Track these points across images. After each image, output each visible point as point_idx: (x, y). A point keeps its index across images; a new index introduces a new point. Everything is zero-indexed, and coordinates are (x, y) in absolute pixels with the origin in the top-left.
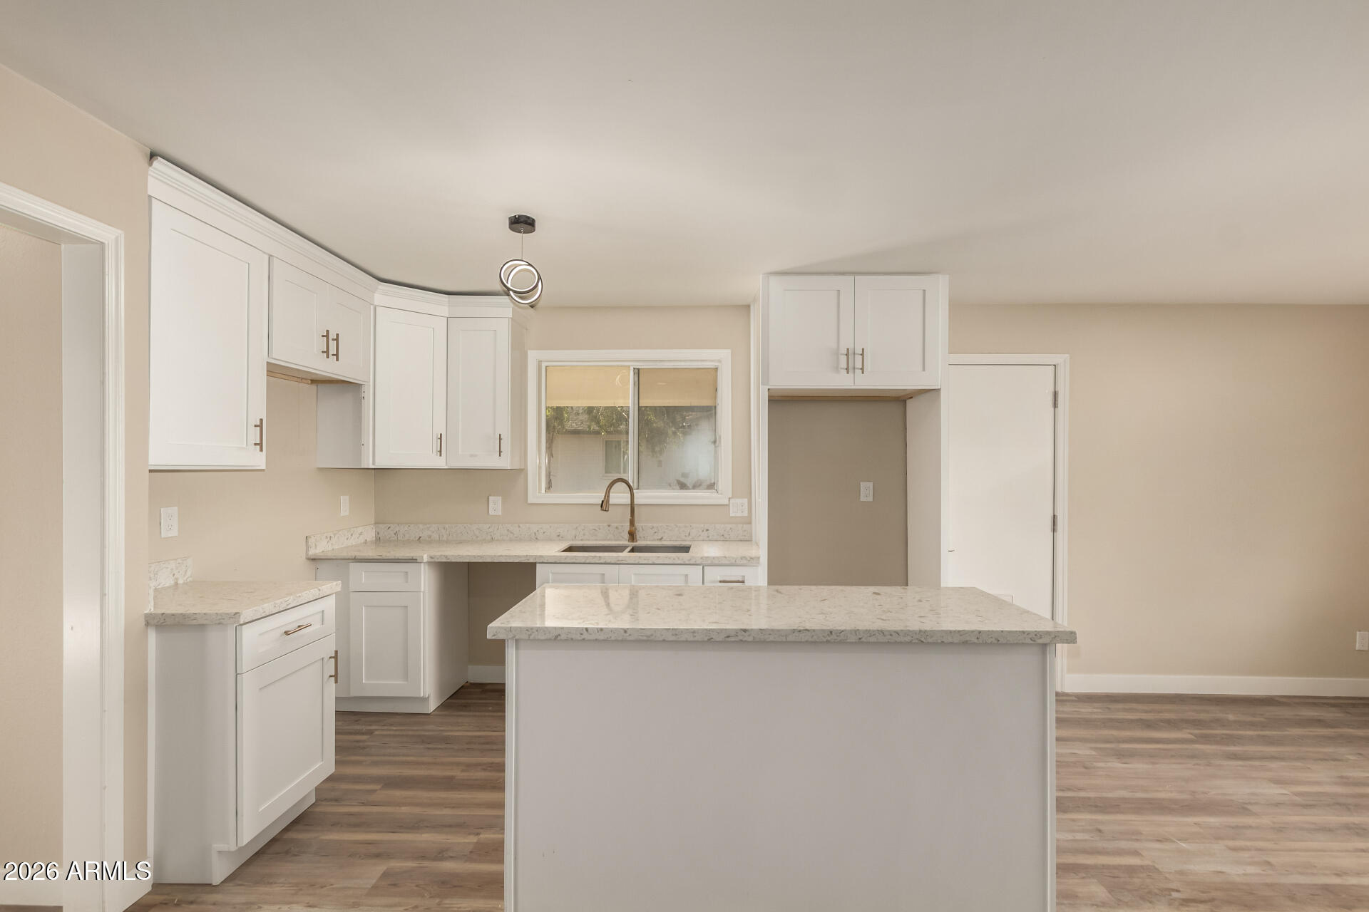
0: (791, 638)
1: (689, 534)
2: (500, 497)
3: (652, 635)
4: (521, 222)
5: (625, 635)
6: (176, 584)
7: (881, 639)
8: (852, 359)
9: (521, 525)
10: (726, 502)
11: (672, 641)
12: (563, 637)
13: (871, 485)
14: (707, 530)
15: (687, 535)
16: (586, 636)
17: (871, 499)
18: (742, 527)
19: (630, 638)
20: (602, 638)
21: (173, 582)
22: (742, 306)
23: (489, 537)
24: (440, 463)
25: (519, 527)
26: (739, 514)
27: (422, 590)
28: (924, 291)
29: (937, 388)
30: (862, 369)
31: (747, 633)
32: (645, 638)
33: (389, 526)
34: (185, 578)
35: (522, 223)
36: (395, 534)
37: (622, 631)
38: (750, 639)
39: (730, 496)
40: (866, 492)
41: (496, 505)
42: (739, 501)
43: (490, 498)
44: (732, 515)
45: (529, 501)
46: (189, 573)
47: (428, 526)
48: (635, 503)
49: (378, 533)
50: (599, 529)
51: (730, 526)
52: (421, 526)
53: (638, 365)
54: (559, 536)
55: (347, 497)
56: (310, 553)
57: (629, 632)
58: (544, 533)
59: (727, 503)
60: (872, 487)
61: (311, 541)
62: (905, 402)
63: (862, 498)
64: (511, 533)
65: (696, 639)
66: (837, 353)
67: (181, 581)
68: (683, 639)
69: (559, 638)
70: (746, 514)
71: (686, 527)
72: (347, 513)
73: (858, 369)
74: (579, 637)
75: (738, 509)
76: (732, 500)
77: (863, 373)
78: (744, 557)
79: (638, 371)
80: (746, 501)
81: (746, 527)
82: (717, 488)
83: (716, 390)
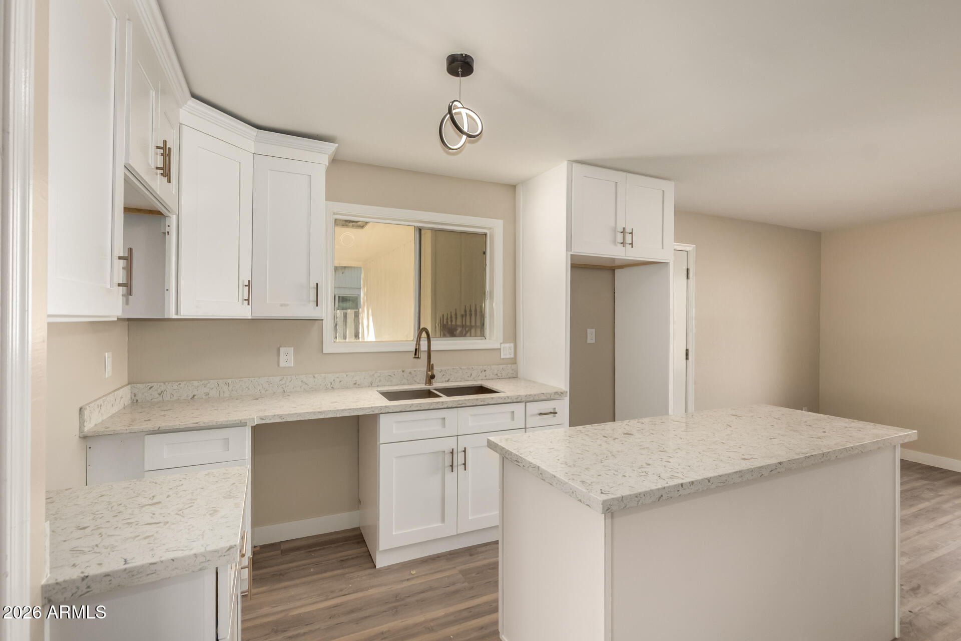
1: (471, 375)
2: (293, 348)
8: (626, 236)
9: (316, 376)
10: (498, 346)
13: (593, 330)
14: (485, 371)
15: (470, 375)
17: (593, 341)
18: (511, 367)
22: (509, 185)
23: (281, 390)
24: (244, 312)
25: (314, 377)
26: (508, 356)
28: (663, 191)
29: (667, 261)
30: (631, 244)
33: (151, 385)
36: (160, 394)
39: (502, 342)
40: (591, 336)
41: (288, 357)
42: (507, 345)
43: (281, 348)
44: (502, 357)
45: (324, 352)
47: (206, 382)
49: (135, 395)
51: (502, 366)
53: (420, 225)
54: (355, 384)
55: (110, 354)
56: (83, 430)
58: (340, 381)
59: (500, 347)
60: (595, 333)
61: (85, 413)
62: (614, 270)
63: (589, 341)
66: (616, 231)
70: (512, 356)
71: (468, 369)
72: (110, 374)
73: (628, 243)
75: (507, 352)
76: (503, 345)
77: (632, 247)
78: (557, 392)
79: (420, 230)
80: (512, 345)
81: (514, 366)
82: (483, 335)
83: (484, 253)
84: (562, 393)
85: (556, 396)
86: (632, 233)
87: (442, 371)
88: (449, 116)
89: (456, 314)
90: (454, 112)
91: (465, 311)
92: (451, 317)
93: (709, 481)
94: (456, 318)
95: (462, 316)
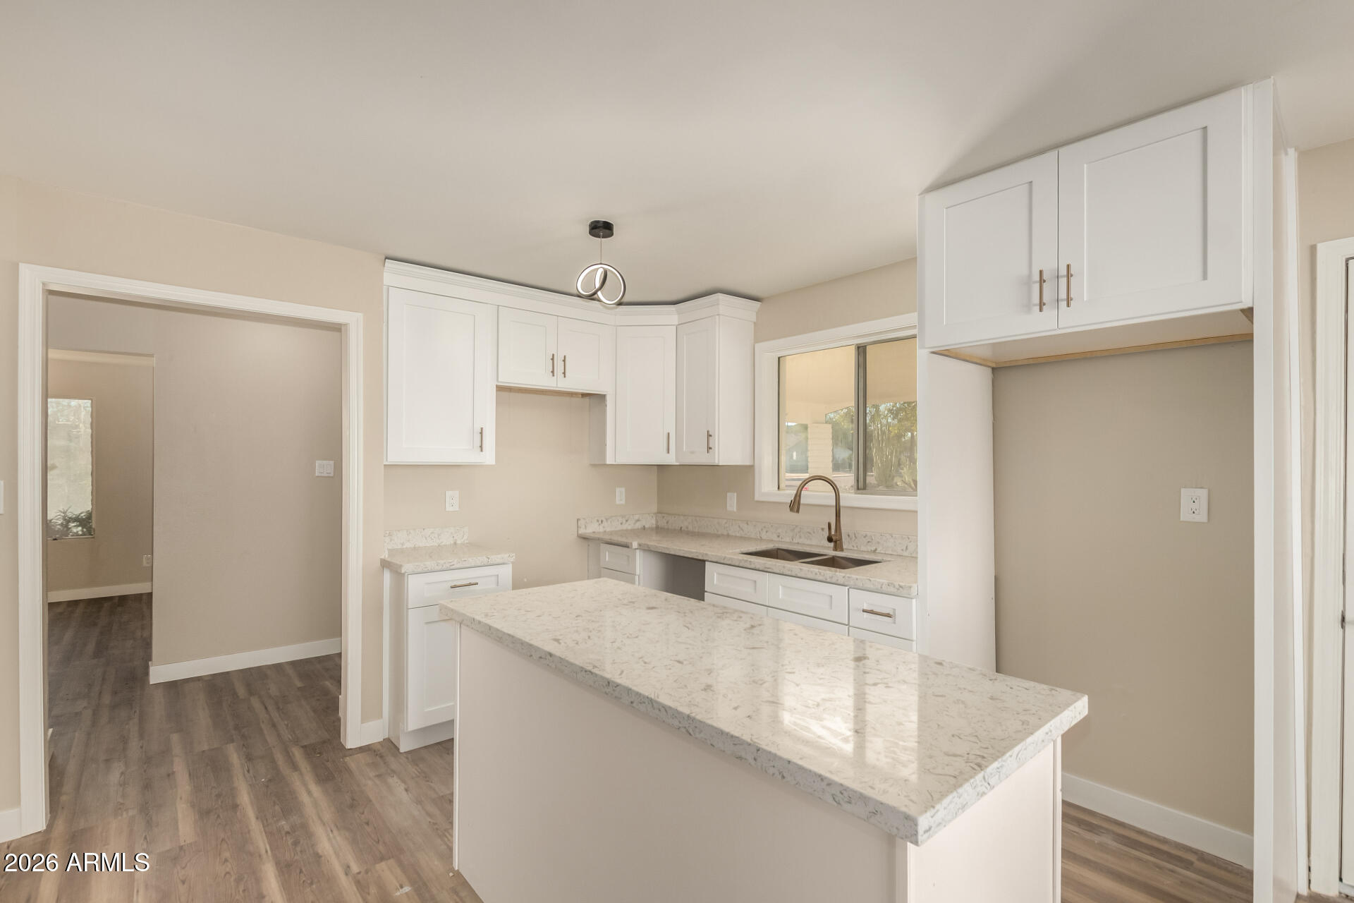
2: (735, 494)
4: (599, 227)
6: (455, 543)
8: (1058, 285)
9: (749, 523)
13: (1203, 493)
17: (1202, 517)
21: (452, 542)
23: (726, 532)
24: (670, 460)
25: (747, 524)
27: (638, 572)
30: (1067, 299)
33: (664, 516)
34: (462, 540)
35: (602, 229)
36: (667, 523)
41: (732, 501)
43: (727, 493)
45: (756, 499)
46: (465, 537)
48: (841, 504)
49: (657, 522)
50: (814, 532)
52: (682, 517)
55: (623, 490)
56: (580, 532)
61: (582, 523)
64: (742, 530)
66: (1028, 282)
67: (459, 542)
72: (623, 502)
73: (1062, 300)
77: (1069, 306)
79: (862, 349)
86: (1067, 275)
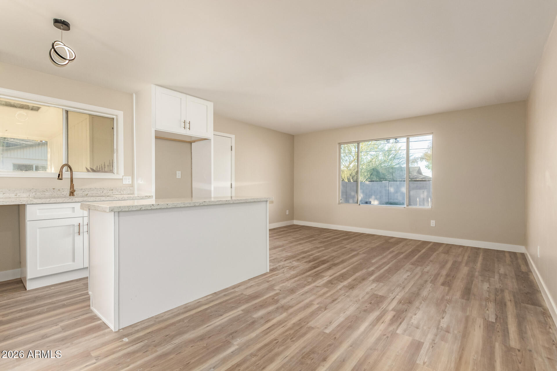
0: (217, 203)
3: (176, 205)
5: (167, 206)
7: (238, 202)
8: (186, 124)
10: (121, 177)
11: (183, 207)
12: (143, 209)
13: (180, 172)
14: (112, 190)
16: (153, 207)
17: (180, 177)
18: (129, 188)
19: (169, 207)
20: (159, 208)
22: (131, 93)
26: (128, 183)
28: (207, 107)
29: (209, 138)
30: (189, 128)
31: (206, 202)
32: (174, 207)
37: (166, 205)
38: (206, 204)
39: (123, 175)
40: (179, 174)
42: (127, 177)
44: (124, 183)
51: (123, 188)
53: (67, 109)
57: (169, 205)
60: (180, 173)
62: (191, 143)
63: (177, 177)
65: (191, 205)
66: (181, 121)
68: (187, 206)
69: (141, 209)
70: (130, 183)
73: (187, 128)
74: (150, 208)
75: (127, 181)
76: (124, 177)
77: (189, 130)
78: (146, 196)
79: (67, 112)
80: (130, 177)
81: (131, 188)
82: (111, 171)
83: (113, 128)
84: (150, 196)
85: (147, 198)
86: (189, 123)
87: (82, 189)
88: (53, 50)
89: (105, 165)
90: (55, 47)
91: (110, 163)
92: (102, 167)
93: (167, 205)
94: (105, 167)
95: (108, 166)
